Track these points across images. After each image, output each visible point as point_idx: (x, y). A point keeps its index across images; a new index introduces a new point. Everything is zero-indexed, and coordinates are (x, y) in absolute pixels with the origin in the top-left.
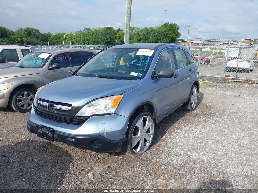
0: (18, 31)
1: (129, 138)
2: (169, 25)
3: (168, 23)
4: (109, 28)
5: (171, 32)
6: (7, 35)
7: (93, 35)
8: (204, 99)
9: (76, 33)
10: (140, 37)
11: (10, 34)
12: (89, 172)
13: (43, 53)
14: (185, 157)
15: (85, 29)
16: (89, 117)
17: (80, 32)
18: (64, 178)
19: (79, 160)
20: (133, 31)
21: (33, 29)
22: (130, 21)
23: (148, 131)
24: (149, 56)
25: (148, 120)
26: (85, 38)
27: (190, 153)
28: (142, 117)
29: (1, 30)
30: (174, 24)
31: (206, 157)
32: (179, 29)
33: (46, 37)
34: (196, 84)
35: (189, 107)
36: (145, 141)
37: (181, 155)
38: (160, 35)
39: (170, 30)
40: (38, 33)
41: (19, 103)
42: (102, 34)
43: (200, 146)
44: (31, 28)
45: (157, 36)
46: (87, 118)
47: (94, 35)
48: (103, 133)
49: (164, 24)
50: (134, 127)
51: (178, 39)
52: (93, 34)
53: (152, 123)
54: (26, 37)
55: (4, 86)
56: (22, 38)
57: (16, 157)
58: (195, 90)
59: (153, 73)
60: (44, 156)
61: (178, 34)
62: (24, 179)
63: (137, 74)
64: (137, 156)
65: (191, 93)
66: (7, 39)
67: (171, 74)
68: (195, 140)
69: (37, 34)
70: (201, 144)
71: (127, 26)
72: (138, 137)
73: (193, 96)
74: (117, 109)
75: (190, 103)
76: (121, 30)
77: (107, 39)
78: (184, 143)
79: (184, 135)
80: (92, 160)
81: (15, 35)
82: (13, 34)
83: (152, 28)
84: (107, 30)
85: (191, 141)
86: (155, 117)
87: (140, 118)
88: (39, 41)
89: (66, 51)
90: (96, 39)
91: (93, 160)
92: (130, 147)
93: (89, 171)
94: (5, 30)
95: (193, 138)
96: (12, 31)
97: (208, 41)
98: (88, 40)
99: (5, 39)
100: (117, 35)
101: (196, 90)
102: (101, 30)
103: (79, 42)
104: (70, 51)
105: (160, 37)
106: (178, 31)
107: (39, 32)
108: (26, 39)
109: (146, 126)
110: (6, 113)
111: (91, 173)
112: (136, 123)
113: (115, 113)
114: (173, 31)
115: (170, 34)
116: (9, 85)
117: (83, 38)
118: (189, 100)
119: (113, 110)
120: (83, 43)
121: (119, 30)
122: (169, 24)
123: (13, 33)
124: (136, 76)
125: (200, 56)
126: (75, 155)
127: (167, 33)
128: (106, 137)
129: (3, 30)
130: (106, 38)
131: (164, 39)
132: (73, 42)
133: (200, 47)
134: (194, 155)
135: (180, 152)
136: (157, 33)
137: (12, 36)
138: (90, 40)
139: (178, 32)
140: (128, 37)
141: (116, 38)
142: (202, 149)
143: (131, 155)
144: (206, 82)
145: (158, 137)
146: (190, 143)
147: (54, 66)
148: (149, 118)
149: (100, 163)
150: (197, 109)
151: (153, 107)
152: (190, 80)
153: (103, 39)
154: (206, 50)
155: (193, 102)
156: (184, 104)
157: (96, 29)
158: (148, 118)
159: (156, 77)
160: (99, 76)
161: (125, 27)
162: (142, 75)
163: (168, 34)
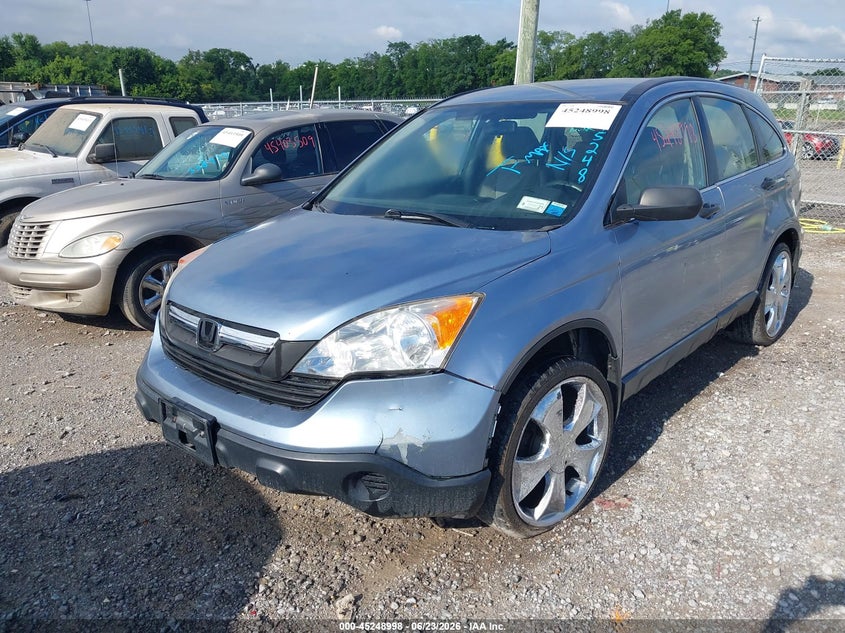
0: (187, 61)
1: (502, 468)
2: (681, 18)
3: (680, 10)
4: (468, 41)
5: (690, 44)
6: (153, 75)
7: (416, 66)
8: (813, 295)
9: (361, 60)
10: (575, 67)
11: (163, 72)
12: (341, 590)
13: (226, 129)
14: (737, 553)
15: (391, 45)
16: (341, 382)
17: (376, 56)
18: (246, 608)
19: (312, 535)
20: (553, 48)
21: (231, 54)
22: (538, 6)
23: (584, 438)
24: (597, 131)
25: (583, 392)
26: (391, 78)
27: (756, 537)
28: (560, 384)
29: (138, 58)
30: (703, 15)
31: (832, 562)
32: (717, 32)
33: (270, 78)
34: (789, 240)
35: (754, 330)
36: (571, 474)
37: (718, 543)
38: (649, 58)
39: (685, 37)
40: (245, 66)
41: (147, 302)
42: (448, 61)
43: (802, 504)
44: (226, 51)
45: (635, 60)
46: (334, 384)
47: (420, 64)
48: (395, 448)
49: (664, 17)
50: (521, 425)
51: (714, 68)
52: (415, 63)
53: (600, 405)
54: (211, 78)
55: (96, 242)
56: (198, 83)
57: (102, 503)
58: (783, 265)
59: (613, 198)
60: (195, 508)
61: (714, 52)
62: (106, 600)
63: (545, 203)
64: (535, 533)
65: (767, 277)
66: (154, 86)
67: (688, 204)
68: (780, 474)
69: (243, 68)
70: (808, 497)
71: (526, 26)
72: (541, 462)
73: (772, 287)
74: (450, 352)
75: (758, 314)
76: (509, 45)
77: (460, 79)
78: (732, 485)
79: (732, 448)
80: (358, 539)
81: (178, 73)
82: (170, 71)
83: (618, 32)
84: (462, 46)
85: (761, 476)
86: (614, 382)
87: (550, 387)
88: (247, 90)
89: (303, 120)
90: (426, 77)
91: (364, 538)
92: (507, 504)
93: (343, 586)
94: (148, 58)
95: (770, 466)
96: (167, 62)
97: (829, 75)
98: (399, 82)
99: (149, 88)
100: (497, 63)
101: (785, 263)
102: (442, 48)
103: (371, 89)
104: (319, 118)
105: (646, 64)
106: (716, 40)
107: (248, 60)
108: (210, 86)
109: (576, 418)
110: (107, 333)
111: (350, 597)
112: (530, 409)
113: (443, 371)
114: (696, 41)
115: (683, 54)
116: (112, 241)
117: (385, 78)
118: (758, 302)
119: (436, 358)
120: (384, 94)
121: (503, 45)
122: (682, 14)
123: (170, 68)
124: (541, 211)
125: (802, 129)
126: (302, 509)
127: (673, 48)
128: (406, 463)
129: (142, 58)
130: (458, 76)
131: (662, 70)
132: (352, 89)
133: (804, 95)
134: (774, 545)
135: (712, 528)
136: (637, 48)
137: (167, 77)
138: (408, 83)
139: (714, 45)
140: (529, 64)
141: (493, 74)
142: (812, 519)
143: (510, 533)
144: (821, 226)
145: (626, 454)
146: (756, 489)
147: (261, 172)
148: (588, 386)
149: (388, 552)
150: (786, 336)
151: (607, 341)
152: (766, 223)
153: (450, 76)
154: (821, 107)
155: (772, 311)
156: (736, 319)
157: (425, 45)
158: (585, 385)
159: (626, 216)
160: (396, 215)
161: (521, 29)
162: (565, 207)
163: (675, 51)
